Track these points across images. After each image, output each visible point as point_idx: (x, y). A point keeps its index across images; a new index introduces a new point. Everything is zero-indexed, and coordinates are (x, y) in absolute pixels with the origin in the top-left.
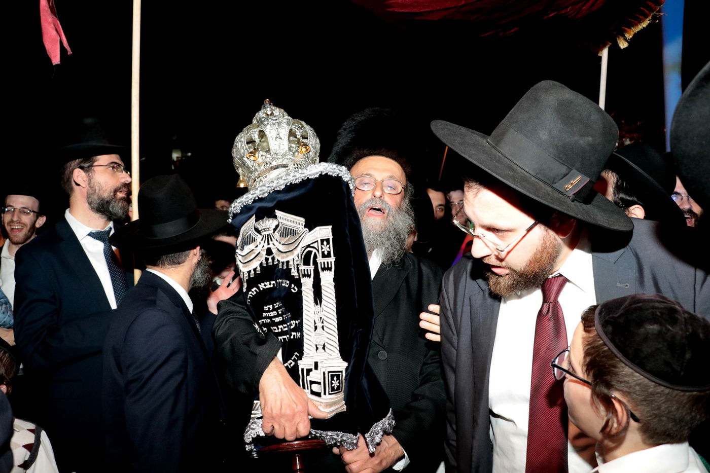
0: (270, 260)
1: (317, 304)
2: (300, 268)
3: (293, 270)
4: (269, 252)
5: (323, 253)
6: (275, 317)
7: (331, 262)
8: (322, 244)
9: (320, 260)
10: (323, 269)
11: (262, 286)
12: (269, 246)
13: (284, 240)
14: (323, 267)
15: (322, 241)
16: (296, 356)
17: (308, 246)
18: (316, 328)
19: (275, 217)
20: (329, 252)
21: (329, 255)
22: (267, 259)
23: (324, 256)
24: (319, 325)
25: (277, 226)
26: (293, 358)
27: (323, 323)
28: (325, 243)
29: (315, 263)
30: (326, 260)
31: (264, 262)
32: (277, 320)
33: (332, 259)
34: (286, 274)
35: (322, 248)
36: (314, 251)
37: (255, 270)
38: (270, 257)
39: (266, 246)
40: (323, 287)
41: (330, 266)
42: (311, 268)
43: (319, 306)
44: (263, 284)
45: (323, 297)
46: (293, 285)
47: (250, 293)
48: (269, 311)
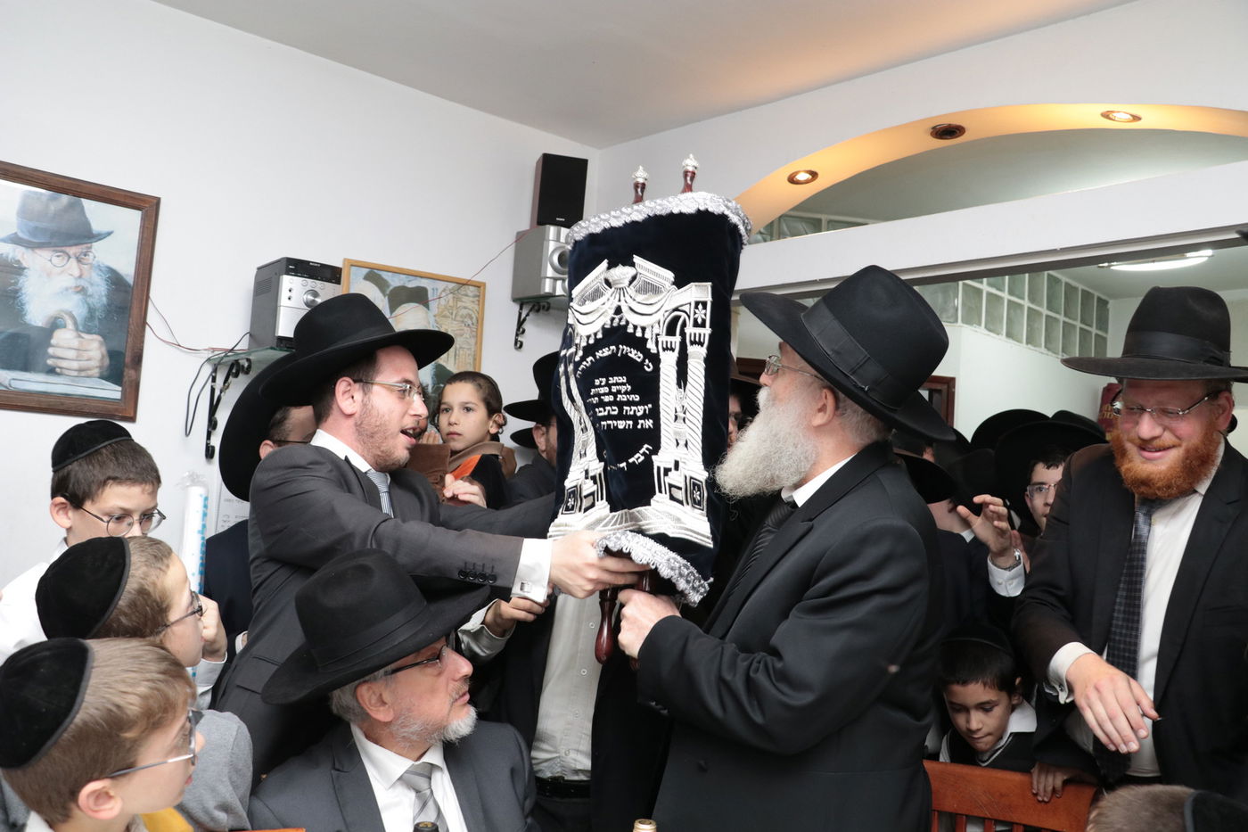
0: (616, 321)
1: (680, 387)
2: (660, 339)
3: (649, 341)
4: (618, 311)
5: (695, 320)
6: (605, 394)
7: (704, 335)
8: (696, 307)
9: (690, 330)
10: (692, 343)
11: (599, 354)
12: (619, 304)
13: (640, 298)
14: (692, 339)
15: (697, 304)
16: (647, 449)
17: (676, 309)
18: (676, 417)
19: (633, 265)
20: (704, 321)
21: (703, 325)
22: (613, 319)
23: (696, 324)
24: (681, 415)
25: (634, 278)
26: (641, 451)
27: (685, 413)
28: (700, 306)
29: (683, 334)
30: (698, 330)
31: (609, 322)
32: (607, 399)
33: (707, 331)
34: (640, 344)
35: (695, 313)
36: (684, 316)
37: (595, 334)
38: (617, 317)
39: (616, 303)
40: (689, 366)
41: (702, 340)
42: (677, 339)
43: (682, 390)
44: (600, 351)
45: (689, 379)
46: (647, 361)
47: (584, 363)
48: (600, 386)
